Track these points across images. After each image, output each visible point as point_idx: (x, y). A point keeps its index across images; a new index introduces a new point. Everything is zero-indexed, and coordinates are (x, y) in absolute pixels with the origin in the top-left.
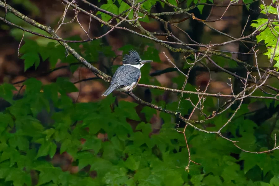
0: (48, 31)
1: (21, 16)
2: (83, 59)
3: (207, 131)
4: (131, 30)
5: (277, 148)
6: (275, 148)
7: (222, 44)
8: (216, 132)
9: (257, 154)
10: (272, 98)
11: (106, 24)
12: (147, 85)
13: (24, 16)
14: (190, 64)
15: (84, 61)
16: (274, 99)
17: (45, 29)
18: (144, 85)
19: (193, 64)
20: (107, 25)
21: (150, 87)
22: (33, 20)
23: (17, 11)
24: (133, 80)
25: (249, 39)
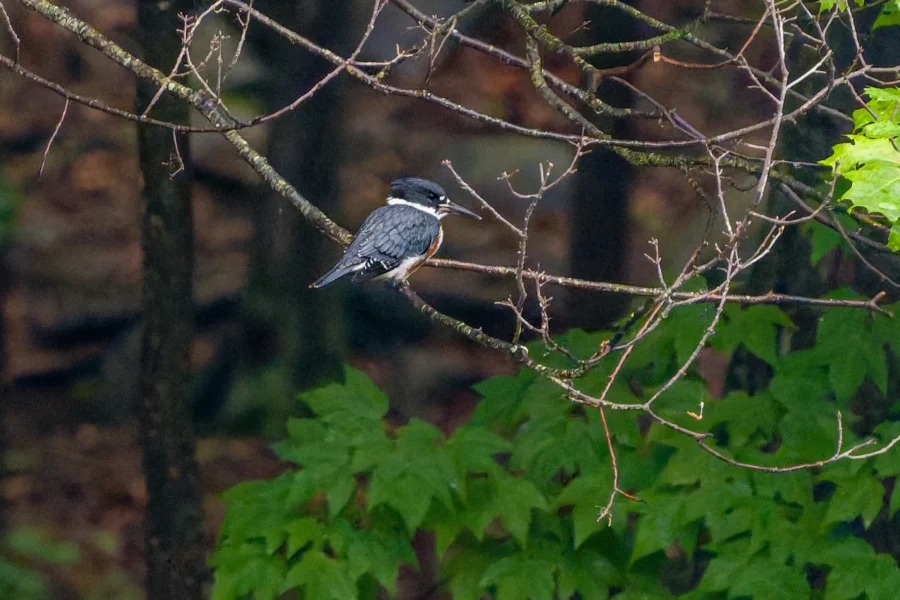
0: (196, 104)
1: (121, 58)
2: (288, 187)
3: (611, 403)
4: (443, 100)
5: (846, 454)
6: (837, 457)
7: (714, 139)
8: (639, 406)
9: (776, 472)
10: (863, 303)
11: (369, 83)
12: (482, 267)
13: (130, 59)
14: (522, 196)
15: (292, 192)
16: (870, 308)
17: (187, 97)
18: (475, 266)
19: (536, 196)
20: (372, 82)
21: (493, 272)
22: (155, 71)
23: (111, 42)
24: (411, 247)
25: (792, 123)
